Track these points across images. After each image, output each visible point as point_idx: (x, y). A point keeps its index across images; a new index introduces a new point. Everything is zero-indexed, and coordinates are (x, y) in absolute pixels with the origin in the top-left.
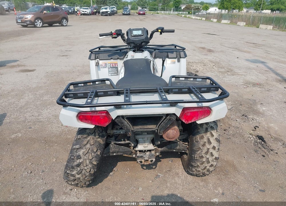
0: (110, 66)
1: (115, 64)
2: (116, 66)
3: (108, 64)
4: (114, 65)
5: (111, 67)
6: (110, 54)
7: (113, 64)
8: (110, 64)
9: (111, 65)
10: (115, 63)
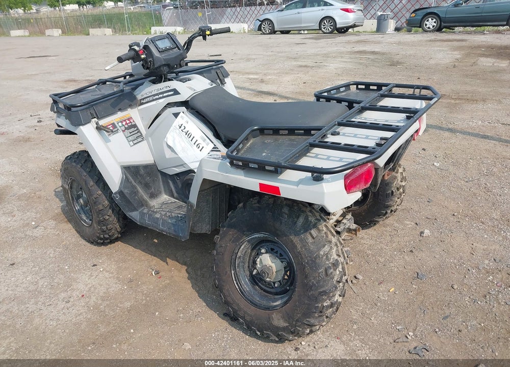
0: (123, 125)
1: (129, 119)
2: (133, 123)
3: (118, 123)
4: (128, 122)
5: (126, 129)
6: (112, 100)
7: (125, 121)
8: (121, 122)
9: (124, 123)
10: (128, 117)
